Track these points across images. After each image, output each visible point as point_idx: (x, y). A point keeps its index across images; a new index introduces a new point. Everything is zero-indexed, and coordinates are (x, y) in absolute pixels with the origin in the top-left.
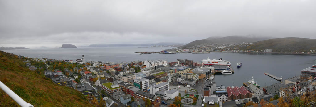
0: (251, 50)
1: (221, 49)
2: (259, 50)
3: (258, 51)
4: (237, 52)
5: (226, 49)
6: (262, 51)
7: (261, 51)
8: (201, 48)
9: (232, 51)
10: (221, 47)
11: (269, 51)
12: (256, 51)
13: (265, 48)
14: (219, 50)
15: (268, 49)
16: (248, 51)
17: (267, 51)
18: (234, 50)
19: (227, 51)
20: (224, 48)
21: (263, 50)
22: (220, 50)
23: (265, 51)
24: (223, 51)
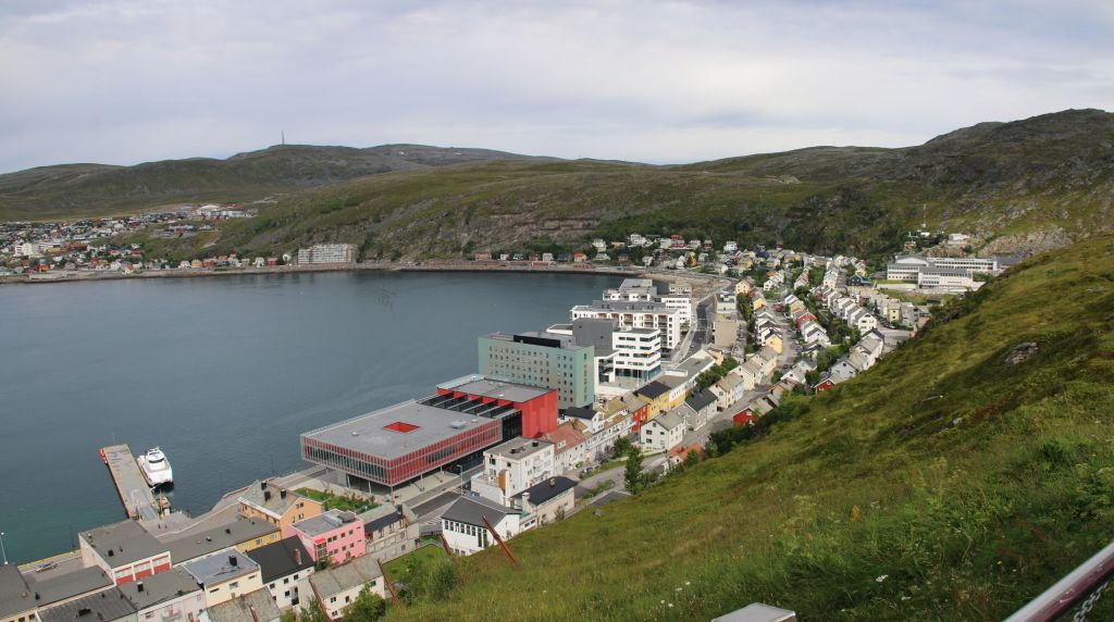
0: (222, 260)
1: (26, 258)
2: (266, 255)
3: (259, 261)
4: (128, 271)
5: (58, 259)
6: (286, 256)
7: (281, 262)
9: (98, 268)
10: (28, 249)
11: (335, 254)
12: (253, 258)
13: (309, 238)
14: (14, 266)
15: (326, 240)
16: (196, 264)
17: (315, 260)
18: (110, 260)
19: (64, 273)
20: (48, 257)
21: (295, 254)
22: (19, 270)
23: (306, 260)
24: (38, 271)
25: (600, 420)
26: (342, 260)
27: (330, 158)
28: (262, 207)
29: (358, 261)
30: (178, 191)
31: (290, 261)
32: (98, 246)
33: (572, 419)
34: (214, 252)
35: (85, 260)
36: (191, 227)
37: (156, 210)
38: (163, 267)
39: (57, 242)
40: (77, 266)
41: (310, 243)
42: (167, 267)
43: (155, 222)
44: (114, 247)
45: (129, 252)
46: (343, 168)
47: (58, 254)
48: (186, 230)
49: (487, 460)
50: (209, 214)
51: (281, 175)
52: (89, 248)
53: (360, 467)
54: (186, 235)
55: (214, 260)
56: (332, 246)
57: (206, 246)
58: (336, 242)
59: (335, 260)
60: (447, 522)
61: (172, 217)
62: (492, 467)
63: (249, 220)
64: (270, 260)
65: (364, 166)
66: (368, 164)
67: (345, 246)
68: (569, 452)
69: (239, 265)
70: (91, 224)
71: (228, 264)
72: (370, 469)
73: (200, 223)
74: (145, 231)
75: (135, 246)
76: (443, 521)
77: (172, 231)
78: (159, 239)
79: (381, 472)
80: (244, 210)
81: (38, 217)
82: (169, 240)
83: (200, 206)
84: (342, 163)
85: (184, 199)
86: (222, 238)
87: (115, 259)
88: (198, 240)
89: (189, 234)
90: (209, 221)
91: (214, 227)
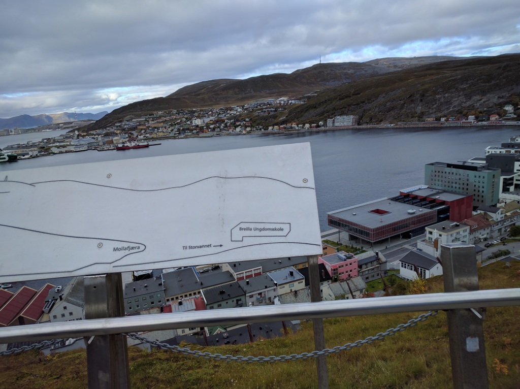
0: (289, 125)
1: (197, 126)
2: (310, 123)
3: (307, 126)
4: (244, 132)
5: (212, 126)
6: (321, 123)
7: (318, 126)
8: (142, 129)
9: (231, 131)
10: (198, 122)
11: (347, 121)
12: (304, 124)
15: (341, 115)
16: (276, 128)
17: (336, 124)
18: (236, 127)
19: (215, 133)
20: (208, 125)
21: (325, 122)
22: (194, 131)
23: (331, 125)
24: (203, 132)
25: (501, 214)
26: (350, 124)
27: (345, 69)
28: (309, 98)
29: (358, 125)
30: (268, 91)
31: (323, 126)
32: (230, 120)
33: (482, 212)
34: (283, 122)
35: (224, 127)
36: (274, 109)
37: (257, 101)
38: (261, 130)
39: (212, 118)
40: (221, 130)
41: (333, 116)
42: (263, 130)
43: (257, 107)
44: (238, 121)
45: (245, 123)
46: (352, 74)
47: (212, 124)
48: (271, 111)
49: (427, 232)
50: (282, 102)
51: (319, 80)
52: (226, 121)
53: (356, 231)
54: (272, 113)
55: (285, 126)
56: (345, 117)
57: (281, 119)
58: (347, 114)
59: (346, 124)
60: (402, 263)
61: (264, 104)
62: (430, 236)
63: (302, 105)
64: (313, 125)
65: (363, 72)
66: (365, 71)
67: (352, 117)
68: (480, 231)
69: (297, 128)
70: (227, 109)
71: (291, 128)
72: (361, 232)
73: (278, 108)
74: (252, 112)
75: (247, 120)
76: (401, 262)
77: (265, 111)
78: (258, 116)
79: (367, 234)
80: (300, 99)
81: (203, 106)
82: (263, 116)
83: (278, 98)
84: (351, 71)
85: (270, 95)
86: (289, 115)
87: (238, 126)
88: (277, 116)
89: (273, 113)
90: (283, 106)
91: (285, 109)
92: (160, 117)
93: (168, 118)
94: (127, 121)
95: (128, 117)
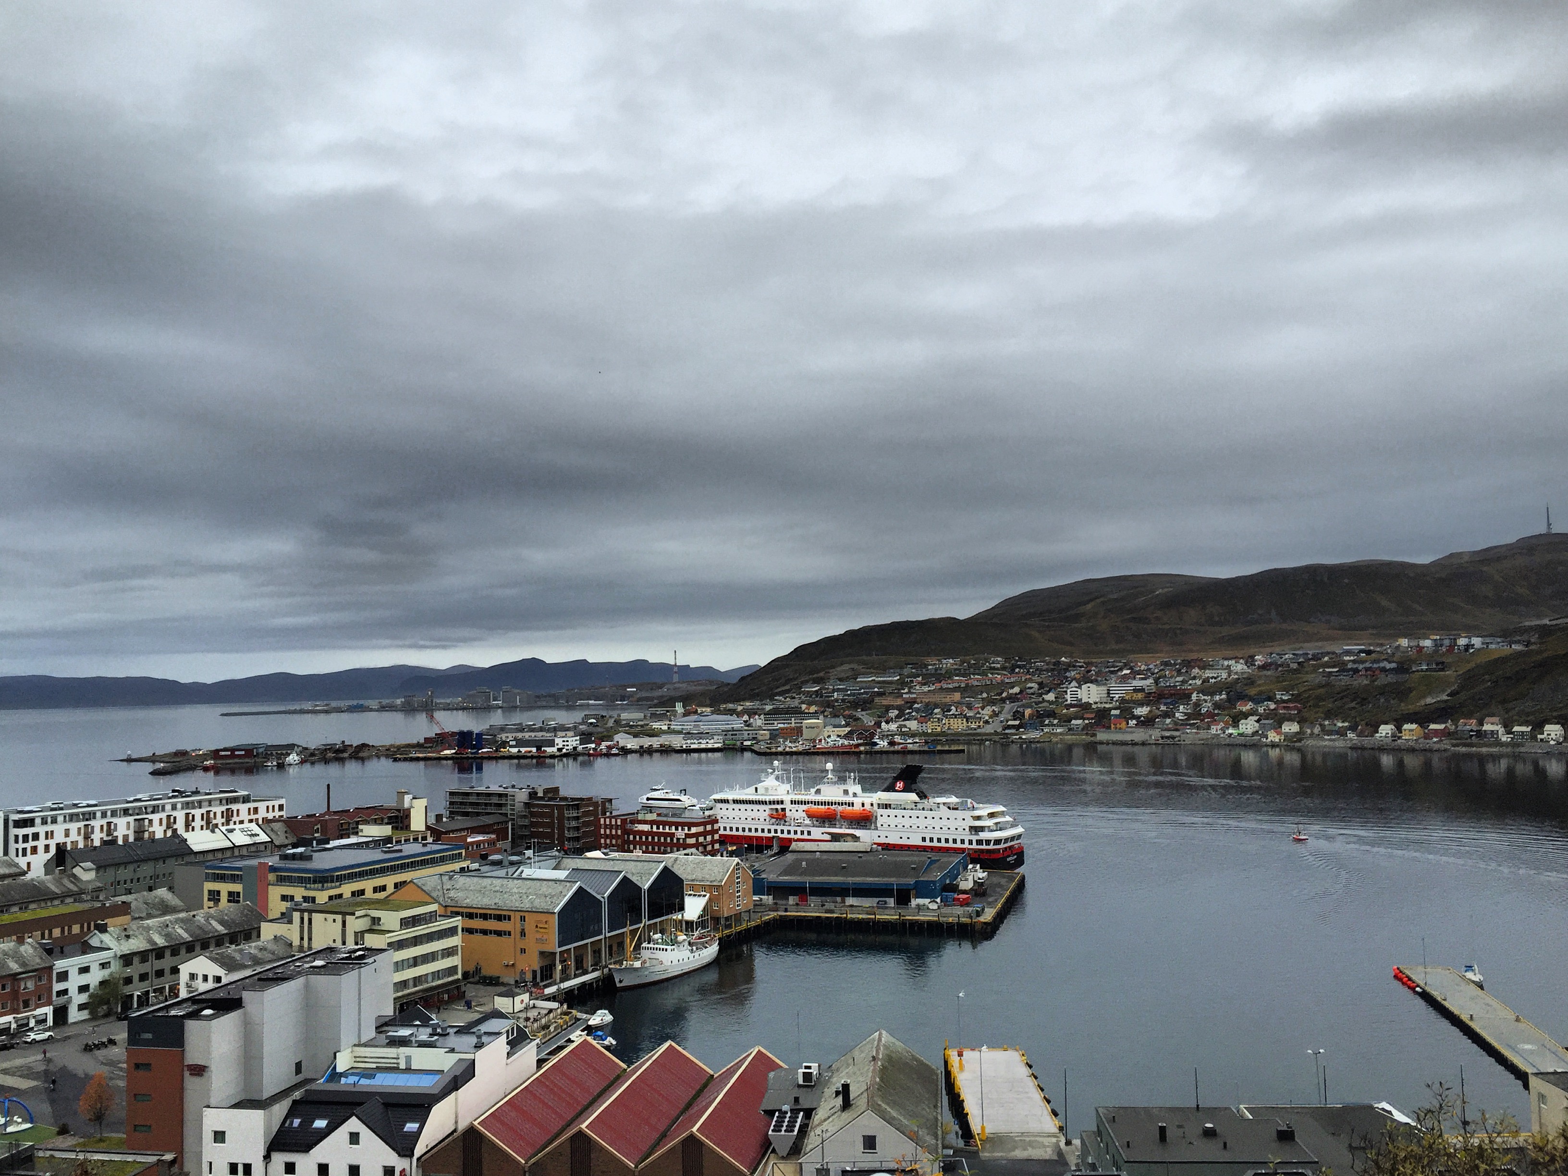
0: (1467, 726)
1: (1086, 706)
2: (1565, 722)
3: (1554, 731)
4: (1272, 737)
5: (1142, 711)
8: (890, 707)
10: (1091, 694)
12: (1538, 726)
16: (1411, 730)
18: (1238, 717)
19: (1151, 734)
20: (1126, 708)
22: (1077, 723)
24: (1109, 727)
28: (1547, 631)
32: (1212, 694)
34: (1441, 713)
35: (1189, 716)
36: (1393, 665)
37: (1298, 648)
40: (1177, 724)
44: (1243, 697)
45: (1272, 706)
47: (1141, 704)
48: (1384, 670)
52: (1194, 697)
54: (1383, 680)
55: (1449, 725)
57: (1429, 700)
63: (1519, 654)
69: (1505, 738)
70: (1187, 664)
71: (1480, 734)
73: (1413, 660)
75: (1282, 696)
77: (1356, 671)
78: (1327, 684)
80: (1505, 635)
81: (1093, 654)
82: (1347, 688)
86: (1462, 687)
87: (1246, 716)
88: (1410, 690)
89: (1391, 678)
90: (1431, 656)
91: (1442, 666)
92: (949, 675)
93: (975, 680)
94: (841, 680)
95: (846, 667)
